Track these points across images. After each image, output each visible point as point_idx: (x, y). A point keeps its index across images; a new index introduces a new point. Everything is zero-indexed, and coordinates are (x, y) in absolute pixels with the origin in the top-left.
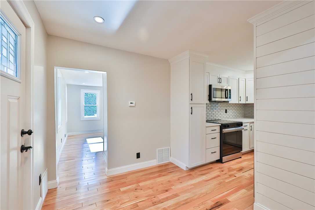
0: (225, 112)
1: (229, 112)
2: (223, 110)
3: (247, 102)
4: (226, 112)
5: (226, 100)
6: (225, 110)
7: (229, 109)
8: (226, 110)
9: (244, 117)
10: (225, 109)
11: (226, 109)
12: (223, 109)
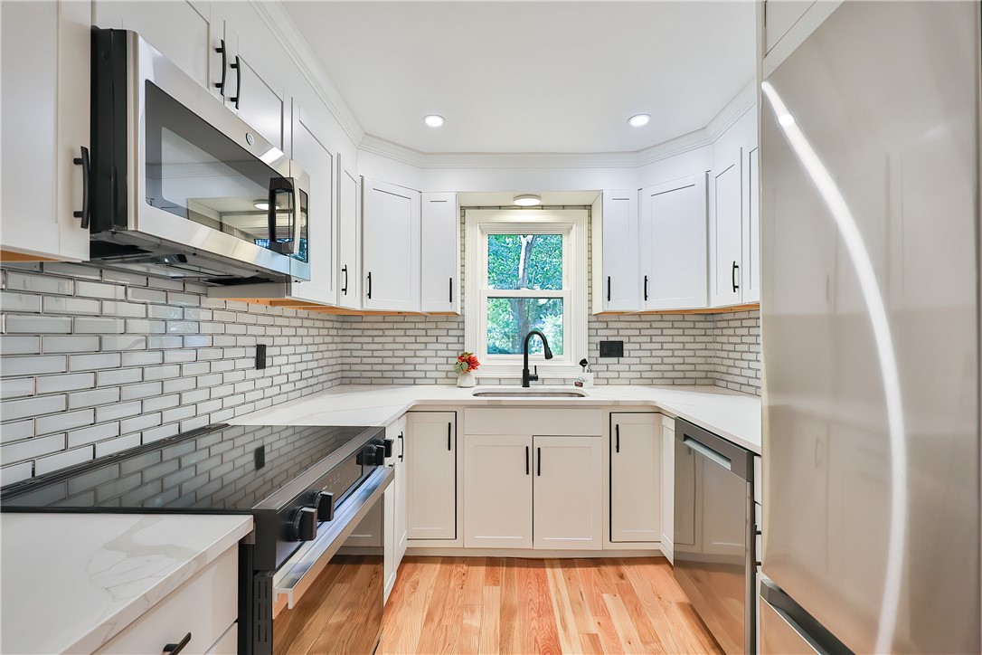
0: (252, 363)
1: (277, 361)
2: (240, 352)
3: (370, 305)
4: (260, 363)
5: (279, 264)
6: (253, 352)
7: (278, 341)
8: (261, 350)
9: (338, 382)
10: (252, 341)
11: (261, 341)
12: (242, 341)
